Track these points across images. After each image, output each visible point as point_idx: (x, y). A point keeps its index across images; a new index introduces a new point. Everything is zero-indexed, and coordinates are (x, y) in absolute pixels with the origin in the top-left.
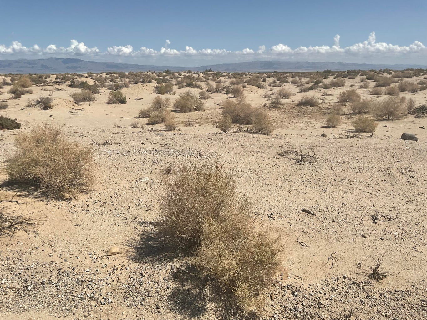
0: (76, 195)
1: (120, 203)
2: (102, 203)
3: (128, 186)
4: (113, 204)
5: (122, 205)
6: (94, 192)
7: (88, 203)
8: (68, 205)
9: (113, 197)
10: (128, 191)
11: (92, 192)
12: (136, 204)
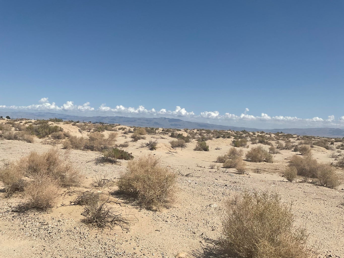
0: (161, 208)
1: (192, 221)
2: (179, 217)
3: (199, 208)
4: (186, 220)
5: (193, 222)
6: (173, 208)
7: (167, 216)
8: (154, 215)
9: (187, 215)
10: (199, 213)
11: (172, 208)
12: (204, 224)
